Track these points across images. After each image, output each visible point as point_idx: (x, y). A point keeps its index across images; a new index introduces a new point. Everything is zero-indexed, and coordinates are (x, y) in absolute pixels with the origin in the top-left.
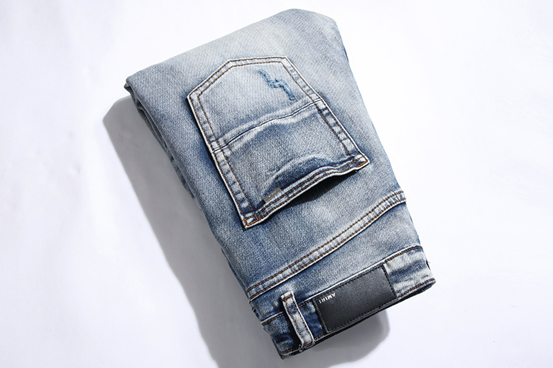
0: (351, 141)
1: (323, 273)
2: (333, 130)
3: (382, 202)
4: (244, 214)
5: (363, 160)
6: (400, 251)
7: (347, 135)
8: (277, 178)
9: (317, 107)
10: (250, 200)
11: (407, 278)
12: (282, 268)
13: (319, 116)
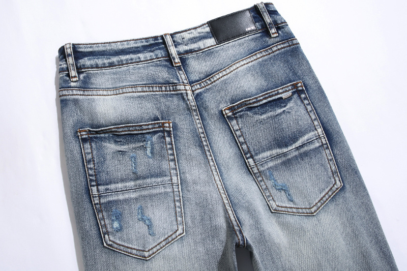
0: (233, 128)
1: (253, 45)
2: (244, 139)
3: (216, 80)
4: (303, 90)
5: (227, 111)
6: (205, 50)
7: (235, 134)
8: (285, 106)
9: (254, 160)
10: (300, 98)
11: (202, 34)
12: (277, 52)
13: (253, 153)
